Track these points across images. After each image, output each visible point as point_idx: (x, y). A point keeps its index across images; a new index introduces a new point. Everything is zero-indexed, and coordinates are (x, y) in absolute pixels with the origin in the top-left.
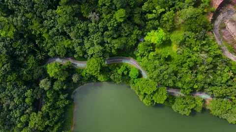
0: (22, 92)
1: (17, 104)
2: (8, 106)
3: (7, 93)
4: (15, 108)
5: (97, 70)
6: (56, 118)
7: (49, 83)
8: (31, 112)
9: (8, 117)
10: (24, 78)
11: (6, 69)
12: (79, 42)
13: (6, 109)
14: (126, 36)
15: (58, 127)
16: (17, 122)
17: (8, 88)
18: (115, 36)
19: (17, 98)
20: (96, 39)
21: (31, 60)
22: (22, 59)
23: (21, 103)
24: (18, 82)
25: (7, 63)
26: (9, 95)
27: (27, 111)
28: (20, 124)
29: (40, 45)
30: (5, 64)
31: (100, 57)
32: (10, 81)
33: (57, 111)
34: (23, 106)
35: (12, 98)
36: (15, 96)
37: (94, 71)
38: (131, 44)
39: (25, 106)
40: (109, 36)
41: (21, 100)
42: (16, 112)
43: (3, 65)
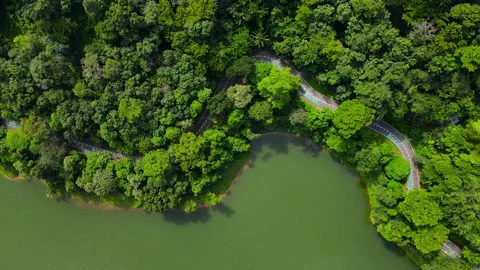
0: (195, 85)
1: (175, 102)
2: (161, 96)
3: (174, 71)
4: (170, 107)
5: (352, 129)
6: (218, 164)
7: (249, 97)
8: (188, 129)
9: (149, 114)
10: (212, 62)
11: (201, 29)
12: (358, 59)
13: (154, 99)
14: (443, 99)
15: (208, 180)
16: (157, 131)
17: (179, 64)
18: (427, 88)
19: (183, 91)
20: (393, 73)
21: (241, 38)
22: (229, 26)
23: (182, 105)
24: (200, 64)
25: (209, 20)
26: (175, 77)
27: (183, 123)
28: (159, 139)
29: (275, 20)
30: (205, 20)
31: (373, 107)
32: (190, 54)
33: (226, 153)
34: (182, 111)
35: (174, 86)
36: (183, 85)
37: (345, 127)
38: (437, 118)
39: (186, 112)
40: (416, 81)
41: (186, 98)
42: (166, 114)
43: (201, 20)
